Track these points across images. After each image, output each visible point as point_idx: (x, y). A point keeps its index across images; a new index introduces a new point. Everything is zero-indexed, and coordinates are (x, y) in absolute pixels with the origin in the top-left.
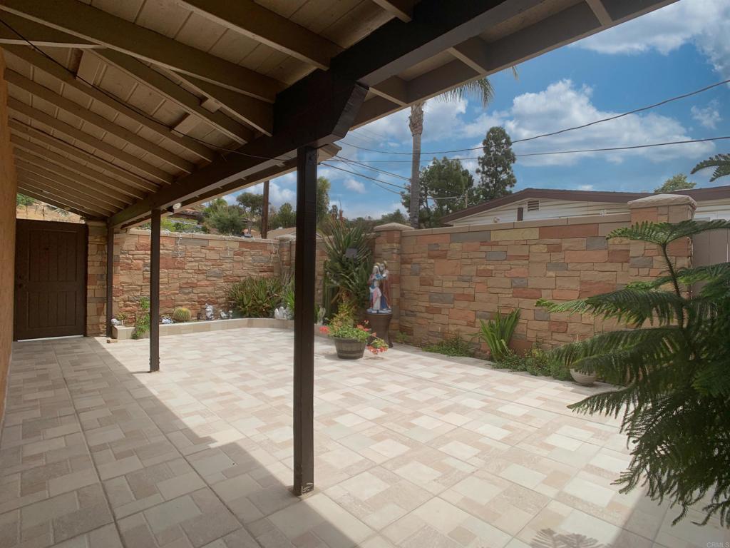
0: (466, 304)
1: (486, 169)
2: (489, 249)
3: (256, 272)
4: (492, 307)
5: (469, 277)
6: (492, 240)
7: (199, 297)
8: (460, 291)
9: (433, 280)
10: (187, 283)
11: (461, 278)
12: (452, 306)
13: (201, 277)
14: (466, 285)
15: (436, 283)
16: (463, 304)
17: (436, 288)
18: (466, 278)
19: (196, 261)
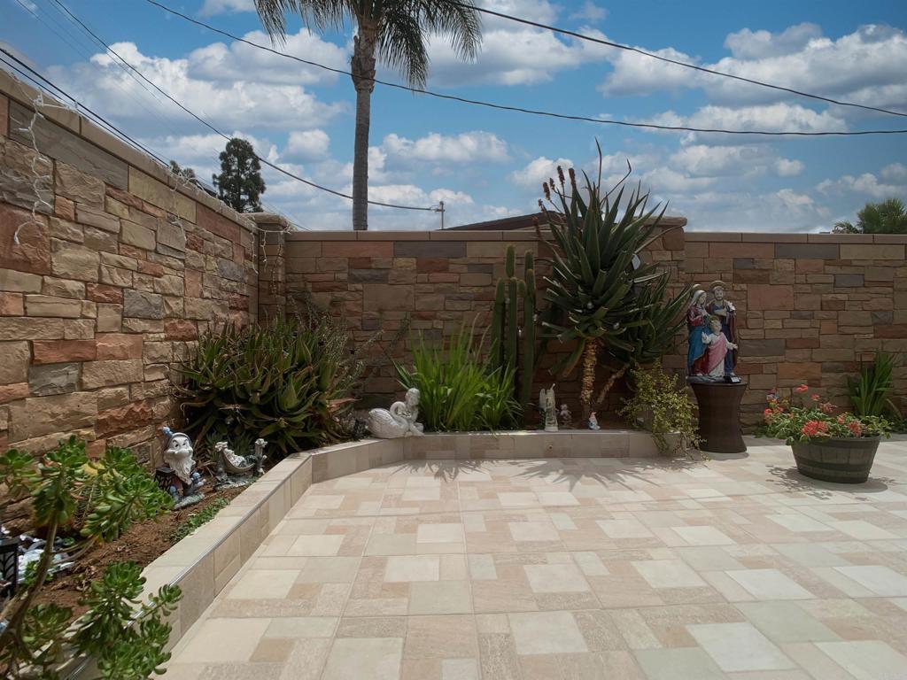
0: (807, 353)
1: (225, 192)
2: (838, 270)
3: (223, 308)
4: (847, 354)
5: (810, 313)
6: (842, 258)
7: (104, 404)
8: (794, 335)
9: (746, 320)
10: (62, 342)
11: (796, 314)
12: (782, 358)
13: (108, 315)
14: (806, 324)
15: (751, 323)
16: (800, 355)
17: (752, 332)
18: (804, 314)
19: (93, 244)
